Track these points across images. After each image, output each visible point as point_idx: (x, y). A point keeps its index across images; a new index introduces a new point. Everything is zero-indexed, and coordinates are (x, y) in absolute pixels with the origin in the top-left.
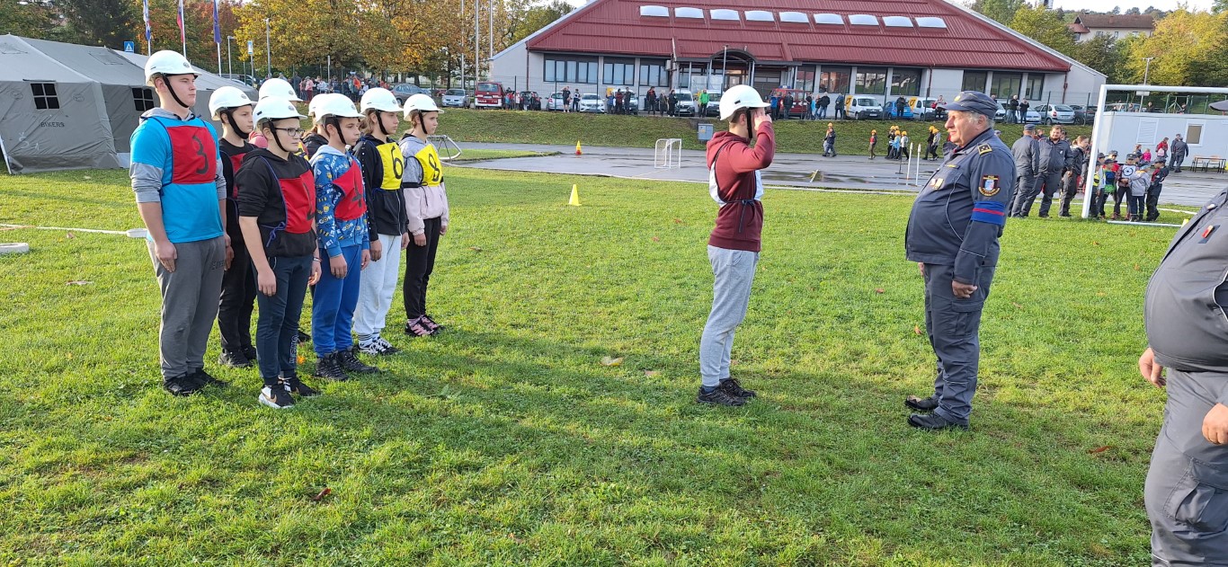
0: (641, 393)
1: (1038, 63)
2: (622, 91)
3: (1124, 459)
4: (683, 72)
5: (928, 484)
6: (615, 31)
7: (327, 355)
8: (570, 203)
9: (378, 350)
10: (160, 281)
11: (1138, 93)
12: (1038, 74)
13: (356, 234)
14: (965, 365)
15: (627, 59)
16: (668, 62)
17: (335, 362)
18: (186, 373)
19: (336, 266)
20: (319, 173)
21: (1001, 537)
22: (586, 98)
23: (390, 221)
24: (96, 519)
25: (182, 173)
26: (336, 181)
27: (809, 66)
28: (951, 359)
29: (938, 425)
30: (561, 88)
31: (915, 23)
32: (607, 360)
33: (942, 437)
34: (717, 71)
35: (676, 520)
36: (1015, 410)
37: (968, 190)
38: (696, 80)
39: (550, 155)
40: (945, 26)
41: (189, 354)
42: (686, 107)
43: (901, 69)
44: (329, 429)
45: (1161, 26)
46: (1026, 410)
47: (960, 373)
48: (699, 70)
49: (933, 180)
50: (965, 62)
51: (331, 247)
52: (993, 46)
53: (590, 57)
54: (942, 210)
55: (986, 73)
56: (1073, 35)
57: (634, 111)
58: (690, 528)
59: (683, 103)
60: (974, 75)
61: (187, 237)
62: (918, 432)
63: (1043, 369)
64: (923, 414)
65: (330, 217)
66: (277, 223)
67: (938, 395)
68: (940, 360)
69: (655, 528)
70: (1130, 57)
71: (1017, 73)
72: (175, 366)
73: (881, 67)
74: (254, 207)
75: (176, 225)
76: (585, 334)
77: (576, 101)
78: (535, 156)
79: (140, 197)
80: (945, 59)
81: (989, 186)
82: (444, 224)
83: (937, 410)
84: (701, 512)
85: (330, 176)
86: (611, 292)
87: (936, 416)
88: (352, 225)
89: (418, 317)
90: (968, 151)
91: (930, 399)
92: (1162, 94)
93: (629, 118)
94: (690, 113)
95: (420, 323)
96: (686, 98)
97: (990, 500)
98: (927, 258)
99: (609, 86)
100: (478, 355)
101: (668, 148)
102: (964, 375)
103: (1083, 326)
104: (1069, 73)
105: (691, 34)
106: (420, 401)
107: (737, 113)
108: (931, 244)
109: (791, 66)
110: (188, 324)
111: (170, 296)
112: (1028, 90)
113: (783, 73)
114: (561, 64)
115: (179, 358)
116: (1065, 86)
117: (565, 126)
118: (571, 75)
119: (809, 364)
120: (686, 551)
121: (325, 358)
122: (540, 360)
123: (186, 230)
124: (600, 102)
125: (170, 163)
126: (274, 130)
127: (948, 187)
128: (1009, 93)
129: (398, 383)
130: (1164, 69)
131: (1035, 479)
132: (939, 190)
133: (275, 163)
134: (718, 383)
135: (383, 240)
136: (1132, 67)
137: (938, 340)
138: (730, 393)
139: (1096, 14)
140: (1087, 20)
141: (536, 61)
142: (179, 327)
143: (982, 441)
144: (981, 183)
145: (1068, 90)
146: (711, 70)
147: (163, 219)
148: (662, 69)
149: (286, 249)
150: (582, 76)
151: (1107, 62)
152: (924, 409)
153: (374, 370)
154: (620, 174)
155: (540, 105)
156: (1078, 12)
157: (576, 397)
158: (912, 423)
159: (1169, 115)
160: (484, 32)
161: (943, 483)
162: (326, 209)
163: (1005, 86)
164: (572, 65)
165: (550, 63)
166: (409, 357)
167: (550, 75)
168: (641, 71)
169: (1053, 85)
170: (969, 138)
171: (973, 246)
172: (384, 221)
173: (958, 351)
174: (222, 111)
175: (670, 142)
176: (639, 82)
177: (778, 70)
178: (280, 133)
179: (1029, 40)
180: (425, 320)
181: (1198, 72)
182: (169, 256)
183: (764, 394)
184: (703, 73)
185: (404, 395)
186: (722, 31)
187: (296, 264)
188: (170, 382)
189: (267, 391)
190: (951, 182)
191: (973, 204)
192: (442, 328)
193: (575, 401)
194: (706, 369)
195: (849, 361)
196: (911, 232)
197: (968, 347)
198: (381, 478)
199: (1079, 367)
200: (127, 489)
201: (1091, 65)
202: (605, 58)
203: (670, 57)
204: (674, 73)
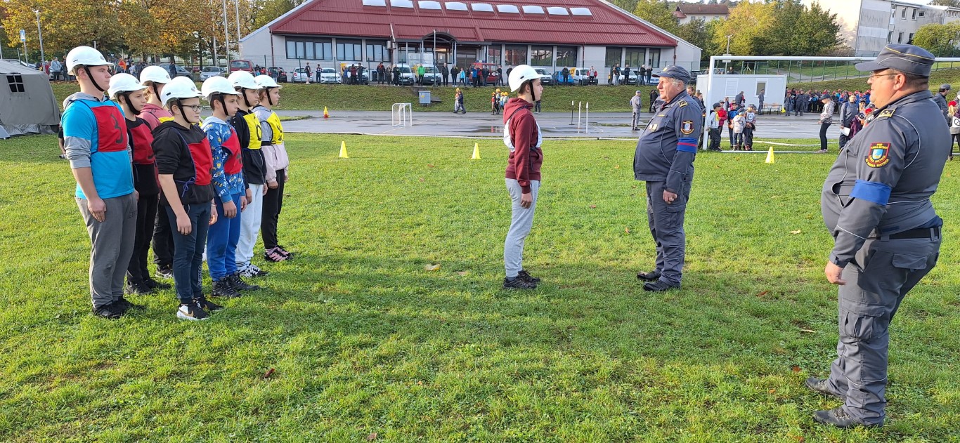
0: (464, 287)
1: (656, 41)
2: (355, 65)
3: (777, 298)
4: (401, 50)
5: (669, 324)
6: (343, 17)
7: (222, 279)
8: (340, 156)
9: (252, 273)
10: (89, 230)
11: (723, 61)
12: (656, 49)
13: (238, 184)
14: (678, 247)
15: (355, 40)
16: (389, 42)
17: (227, 284)
18: (112, 301)
19: (228, 209)
20: (212, 138)
21: (724, 348)
22: (325, 72)
23: (256, 173)
24: (101, 408)
25: (107, 142)
26: (225, 145)
27: (497, 44)
28: (668, 244)
29: (664, 288)
30: (304, 64)
31: (570, 12)
32: (429, 267)
33: (667, 295)
34: (428, 49)
35: (524, 361)
36: (705, 275)
37: (674, 131)
38: (412, 56)
39: (303, 119)
40: (591, 14)
41: (114, 286)
42: (406, 78)
43: (562, 46)
44: (247, 330)
45: (733, 12)
46: (710, 274)
47: (675, 252)
48: (414, 49)
49: (651, 126)
50: (606, 41)
51: (225, 195)
52: (625, 29)
53: (325, 38)
54: (658, 145)
55: (621, 49)
56: (676, 20)
57: (364, 81)
58: (535, 365)
59: (405, 75)
60: (613, 50)
61: (113, 193)
62: (651, 294)
63: (712, 249)
64: (651, 282)
65: (222, 172)
66: (187, 179)
67: (660, 269)
68: (659, 245)
69: (515, 367)
70: (715, 35)
71: (641, 48)
72: (104, 296)
73: (548, 46)
74: (170, 167)
75: (104, 185)
76: (405, 251)
77: (318, 75)
78: (290, 120)
79: (74, 164)
80: (593, 39)
81: (687, 128)
82: (286, 174)
83: (661, 278)
84: (538, 354)
85: (220, 140)
86: (408, 220)
87: (661, 282)
88: (235, 177)
89: (274, 247)
90: (672, 105)
91: (653, 272)
92: (737, 61)
93: (364, 87)
94: (410, 82)
95: (276, 251)
96: (406, 70)
97: (709, 329)
98: (649, 178)
99: (342, 62)
100: (331, 271)
101: (402, 110)
102: (676, 254)
103: (728, 220)
104: (677, 48)
105: (404, 20)
106: (307, 306)
107: (523, 85)
108: (651, 168)
109: (484, 46)
110: (115, 262)
111: (99, 243)
112: (650, 60)
113: (478, 51)
114: (300, 45)
115: (107, 290)
116: (675, 57)
117: (311, 94)
118: (310, 54)
119: (566, 258)
120: (539, 379)
121: (220, 281)
122: (379, 271)
123: (112, 188)
124: (337, 75)
125: (96, 136)
126: (181, 107)
127: (661, 129)
128: (637, 63)
129: (281, 295)
130: (737, 43)
131: (730, 314)
132: (655, 132)
133: (182, 132)
134: (517, 274)
135: (252, 187)
136: (716, 42)
137: (660, 232)
138: (525, 281)
139: (689, 4)
140: (685, 10)
141: (279, 43)
142: (108, 265)
143: (692, 295)
144: (682, 126)
145: (676, 60)
146: (423, 49)
147: (93, 181)
148: (384, 48)
149: (197, 198)
150: (319, 55)
151: (698, 37)
152: (651, 280)
153: (256, 288)
154: (368, 132)
155: (286, 78)
156: (678, 3)
157: (418, 293)
158: (646, 288)
159: (743, 75)
160: (230, 19)
161: (677, 322)
162: (219, 165)
163: (634, 58)
164: (309, 45)
165: (291, 44)
166: (278, 276)
167: (291, 53)
168: (367, 50)
169: (666, 56)
170: (672, 96)
171: (677, 168)
172: (251, 173)
173: (672, 238)
174: (119, 94)
175: (404, 105)
176: (368, 58)
177: (474, 48)
178: (185, 109)
179: (648, 24)
180: (279, 249)
181: (759, 46)
182: (101, 209)
183: (545, 280)
184: (416, 51)
185: (291, 303)
186: (429, 18)
187: (203, 210)
188: (100, 310)
189: (184, 308)
190: (662, 126)
191: (677, 140)
192: (293, 254)
193: (420, 296)
194: (509, 264)
195: (591, 254)
196: (638, 161)
197: (679, 235)
198: (306, 358)
199: (734, 246)
200: (113, 386)
201: (689, 40)
202: (337, 39)
203: (390, 38)
204: (394, 51)
